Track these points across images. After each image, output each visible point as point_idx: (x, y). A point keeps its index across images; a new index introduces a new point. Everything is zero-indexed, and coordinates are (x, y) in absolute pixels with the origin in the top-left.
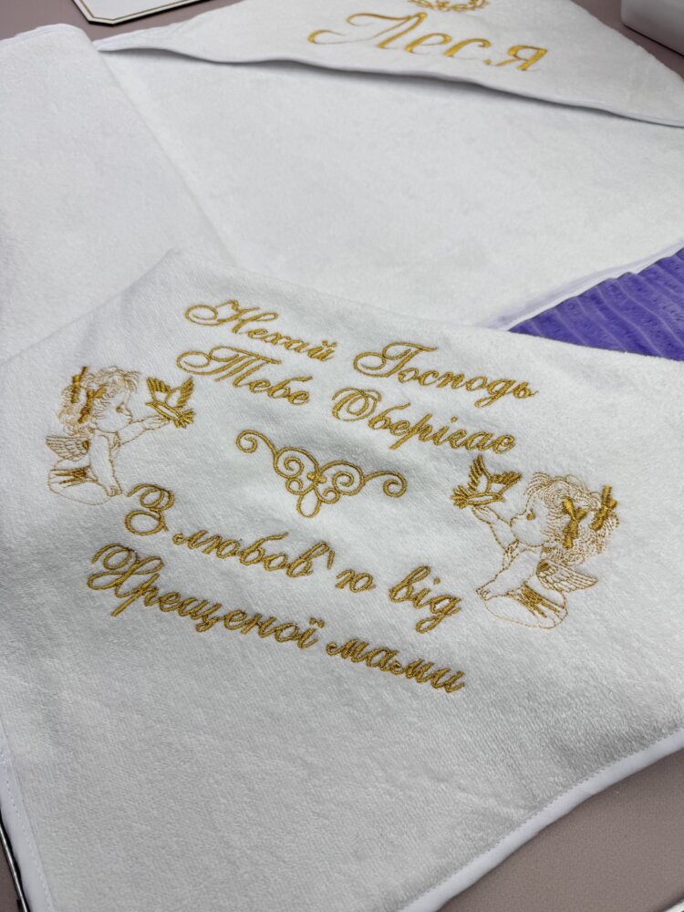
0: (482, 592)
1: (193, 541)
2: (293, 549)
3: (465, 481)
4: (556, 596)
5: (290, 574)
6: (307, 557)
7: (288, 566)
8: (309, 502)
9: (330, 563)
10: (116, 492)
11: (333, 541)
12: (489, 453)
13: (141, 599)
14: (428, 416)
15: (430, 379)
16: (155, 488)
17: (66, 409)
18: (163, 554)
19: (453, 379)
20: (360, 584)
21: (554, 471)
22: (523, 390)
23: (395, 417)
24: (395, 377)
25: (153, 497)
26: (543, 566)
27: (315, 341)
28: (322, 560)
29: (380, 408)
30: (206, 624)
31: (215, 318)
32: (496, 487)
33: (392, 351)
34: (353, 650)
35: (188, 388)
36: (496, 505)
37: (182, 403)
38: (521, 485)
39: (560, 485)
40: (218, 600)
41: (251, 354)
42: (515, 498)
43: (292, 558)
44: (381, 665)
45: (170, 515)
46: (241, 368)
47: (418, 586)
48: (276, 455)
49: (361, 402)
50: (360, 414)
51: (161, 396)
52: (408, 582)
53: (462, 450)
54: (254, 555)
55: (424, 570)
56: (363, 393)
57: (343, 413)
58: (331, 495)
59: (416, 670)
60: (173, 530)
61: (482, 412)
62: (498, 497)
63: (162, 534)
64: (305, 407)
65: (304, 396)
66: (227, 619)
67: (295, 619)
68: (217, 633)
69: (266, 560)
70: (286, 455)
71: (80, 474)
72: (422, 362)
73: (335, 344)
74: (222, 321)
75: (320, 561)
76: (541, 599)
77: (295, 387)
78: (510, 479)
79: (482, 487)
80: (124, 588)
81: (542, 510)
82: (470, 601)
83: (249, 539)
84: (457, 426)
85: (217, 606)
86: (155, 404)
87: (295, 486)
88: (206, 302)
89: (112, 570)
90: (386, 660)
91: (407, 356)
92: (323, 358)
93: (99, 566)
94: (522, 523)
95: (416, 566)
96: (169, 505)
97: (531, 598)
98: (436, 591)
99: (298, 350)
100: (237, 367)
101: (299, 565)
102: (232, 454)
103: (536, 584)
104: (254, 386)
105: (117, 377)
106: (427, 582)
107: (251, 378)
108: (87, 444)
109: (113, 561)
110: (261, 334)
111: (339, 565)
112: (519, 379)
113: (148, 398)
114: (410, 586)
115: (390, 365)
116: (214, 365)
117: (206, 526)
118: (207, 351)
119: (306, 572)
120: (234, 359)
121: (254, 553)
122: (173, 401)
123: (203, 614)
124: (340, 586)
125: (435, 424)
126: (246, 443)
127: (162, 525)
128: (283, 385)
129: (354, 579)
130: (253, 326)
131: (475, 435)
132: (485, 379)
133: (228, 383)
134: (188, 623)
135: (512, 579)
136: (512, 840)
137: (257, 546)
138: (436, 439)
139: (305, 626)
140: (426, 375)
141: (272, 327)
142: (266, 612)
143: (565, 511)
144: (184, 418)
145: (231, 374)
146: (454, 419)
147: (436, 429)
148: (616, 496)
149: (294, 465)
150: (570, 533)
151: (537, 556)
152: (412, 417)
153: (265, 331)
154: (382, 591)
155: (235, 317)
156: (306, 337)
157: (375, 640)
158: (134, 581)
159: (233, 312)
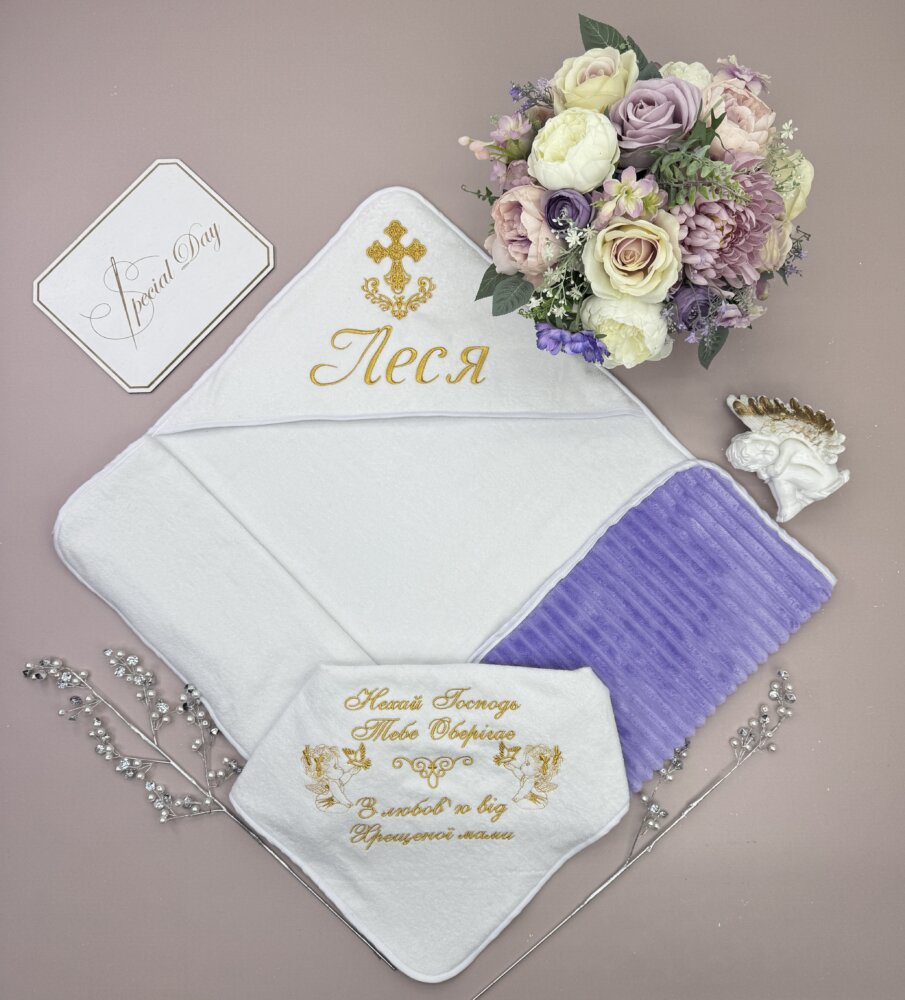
0: (514, 800)
1: (390, 813)
2: (433, 804)
3: (498, 752)
4: (543, 794)
5: (435, 814)
6: (439, 805)
7: (432, 811)
8: (433, 779)
9: (450, 805)
10: (350, 806)
11: (449, 796)
12: (505, 740)
13: (376, 841)
14: (475, 726)
15: (471, 705)
16: (366, 798)
17: (308, 770)
18: (379, 822)
19: (482, 704)
20: (465, 809)
21: (534, 744)
22: (514, 706)
23: (460, 729)
24: (454, 707)
25: (366, 802)
26: (536, 783)
27: (411, 699)
28: (446, 804)
29: (452, 726)
30: (407, 842)
31: (359, 703)
32: (512, 753)
33: (450, 694)
34: (468, 835)
35: (362, 749)
36: (513, 762)
37: (363, 757)
38: (521, 752)
39: (538, 749)
40: (408, 832)
41: (384, 720)
42: (520, 757)
43: (433, 807)
44: (482, 837)
45: (376, 806)
46: (383, 728)
47: (488, 804)
48: (412, 764)
49: (442, 725)
50: (443, 733)
51: (352, 757)
52: (484, 803)
53: (494, 740)
54: (417, 811)
55: (489, 797)
56: (442, 720)
57: (436, 735)
58: (441, 773)
59: (495, 835)
60: (380, 811)
61: (498, 721)
62: (513, 758)
63: (376, 815)
64: (418, 739)
65: (415, 733)
66: (415, 837)
67: (442, 830)
68: (411, 844)
69: (423, 811)
70: (416, 762)
71: (330, 801)
72: (465, 697)
73: (421, 697)
74: (364, 703)
75: (446, 805)
76: (537, 797)
77: (410, 729)
78: (517, 749)
79: (506, 754)
80: (368, 837)
81: (532, 761)
82: (510, 804)
83: (413, 805)
84: (488, 729)
85: (409, 835)
86: (351, 762)
87: (424, 774)
88: (351, 695)
89: (360, 833)
90: (483, 835)
91: (457, 695)
92: (418, 708)
93: (353, 834)
94: (525, 768)
95: (485, 796)
96: (374, 803)
97: (534, 797)
98: (496, 804)
99: (405, 708)
100: (381, 729)
101: (438, 808)
102: (393, 772)
103: (535, 791)
104: (391, 737)
105: (326, 750)
106: (492, 801)
107: (389, 733)
108: (328, 787)
109: (358, 831)
110: (384, 705)
111: (454, 805)
112: (511, 699)
113: (347, 759)
114: (485, 805)
115: (451, 701)
116: (370, 732)
117: (393, 806)
118: (363, 725)
119: (441, 811)
120: (378, 725)
121: (417, 810)
122: (359, 758)
123: (405, 839)
124: (457, 813)
125: (479, 729)
126: (397, 764)
127: (374, 812)
128: (404, 731)
129: (462, 809)
130: (379, 701)
131: (497, 733)
132: (496, 702)
133: (379, 739)
134: (399, 844)
135: (525, 791)
136: (542, 881)
137: (417, 807)
138: (481, 736)
139: (447, 831)
140: (469, 703)
141: (388, 698)
142: (429, 831)
143: (541, 759)
144: (367, 765)
145: (379, 734)
146: (487, 726)
147: (480, 732)
148: (561, 749)
149: (421, 765)
150: (544, 768)
151: (533, 780)
152: (467, 727)
153: (385, 702)
154: (474, 810)
155: (369, 699)
156: (406, 698)
157: (475, 830)
158: (370, 834)
159: (367, 696)
